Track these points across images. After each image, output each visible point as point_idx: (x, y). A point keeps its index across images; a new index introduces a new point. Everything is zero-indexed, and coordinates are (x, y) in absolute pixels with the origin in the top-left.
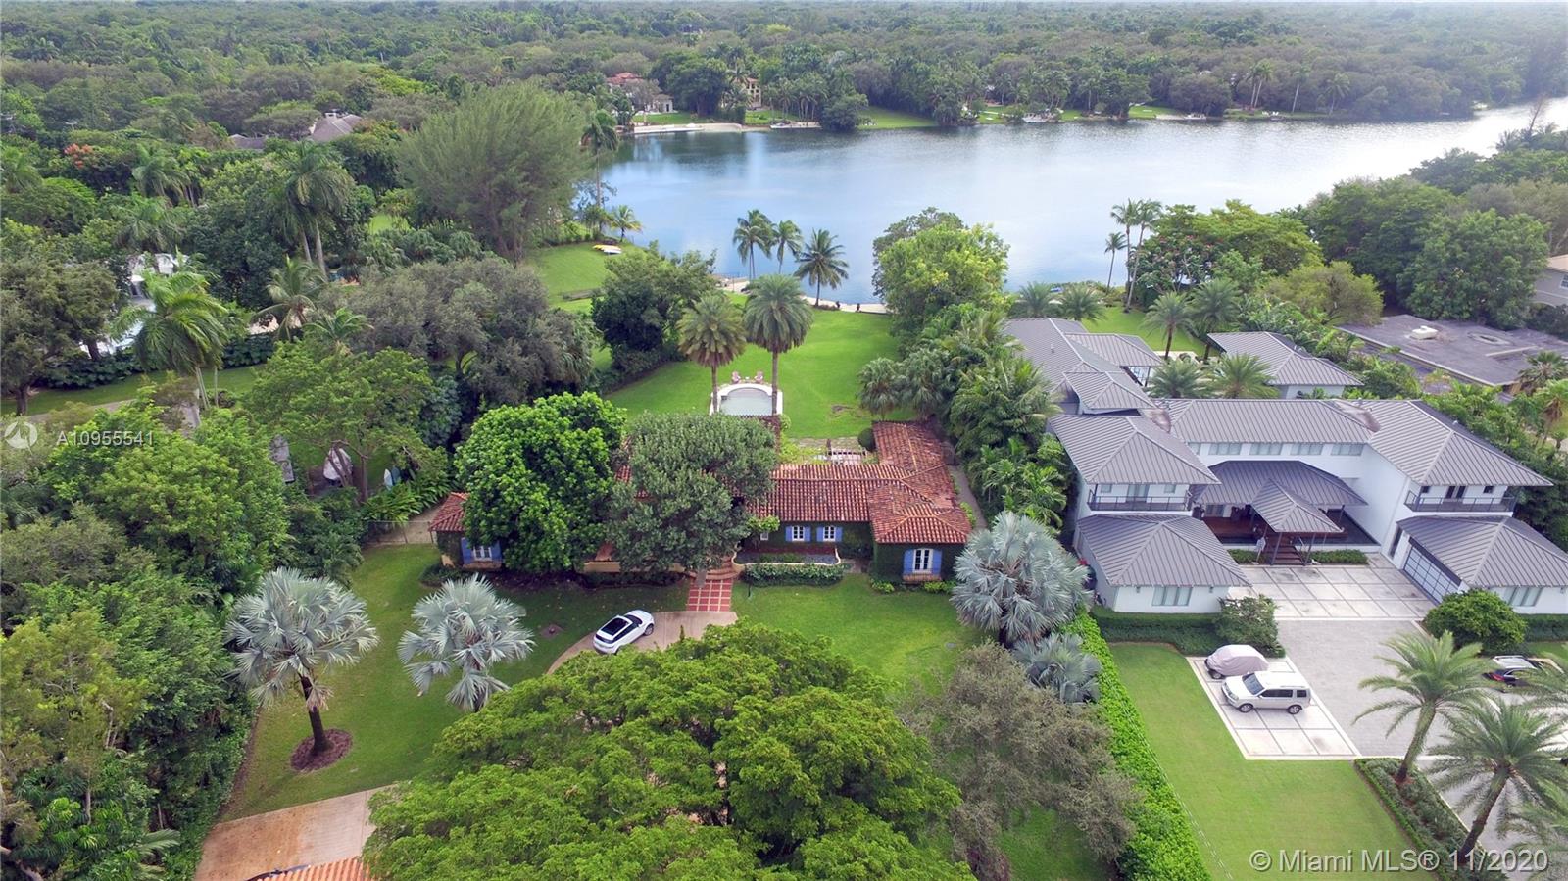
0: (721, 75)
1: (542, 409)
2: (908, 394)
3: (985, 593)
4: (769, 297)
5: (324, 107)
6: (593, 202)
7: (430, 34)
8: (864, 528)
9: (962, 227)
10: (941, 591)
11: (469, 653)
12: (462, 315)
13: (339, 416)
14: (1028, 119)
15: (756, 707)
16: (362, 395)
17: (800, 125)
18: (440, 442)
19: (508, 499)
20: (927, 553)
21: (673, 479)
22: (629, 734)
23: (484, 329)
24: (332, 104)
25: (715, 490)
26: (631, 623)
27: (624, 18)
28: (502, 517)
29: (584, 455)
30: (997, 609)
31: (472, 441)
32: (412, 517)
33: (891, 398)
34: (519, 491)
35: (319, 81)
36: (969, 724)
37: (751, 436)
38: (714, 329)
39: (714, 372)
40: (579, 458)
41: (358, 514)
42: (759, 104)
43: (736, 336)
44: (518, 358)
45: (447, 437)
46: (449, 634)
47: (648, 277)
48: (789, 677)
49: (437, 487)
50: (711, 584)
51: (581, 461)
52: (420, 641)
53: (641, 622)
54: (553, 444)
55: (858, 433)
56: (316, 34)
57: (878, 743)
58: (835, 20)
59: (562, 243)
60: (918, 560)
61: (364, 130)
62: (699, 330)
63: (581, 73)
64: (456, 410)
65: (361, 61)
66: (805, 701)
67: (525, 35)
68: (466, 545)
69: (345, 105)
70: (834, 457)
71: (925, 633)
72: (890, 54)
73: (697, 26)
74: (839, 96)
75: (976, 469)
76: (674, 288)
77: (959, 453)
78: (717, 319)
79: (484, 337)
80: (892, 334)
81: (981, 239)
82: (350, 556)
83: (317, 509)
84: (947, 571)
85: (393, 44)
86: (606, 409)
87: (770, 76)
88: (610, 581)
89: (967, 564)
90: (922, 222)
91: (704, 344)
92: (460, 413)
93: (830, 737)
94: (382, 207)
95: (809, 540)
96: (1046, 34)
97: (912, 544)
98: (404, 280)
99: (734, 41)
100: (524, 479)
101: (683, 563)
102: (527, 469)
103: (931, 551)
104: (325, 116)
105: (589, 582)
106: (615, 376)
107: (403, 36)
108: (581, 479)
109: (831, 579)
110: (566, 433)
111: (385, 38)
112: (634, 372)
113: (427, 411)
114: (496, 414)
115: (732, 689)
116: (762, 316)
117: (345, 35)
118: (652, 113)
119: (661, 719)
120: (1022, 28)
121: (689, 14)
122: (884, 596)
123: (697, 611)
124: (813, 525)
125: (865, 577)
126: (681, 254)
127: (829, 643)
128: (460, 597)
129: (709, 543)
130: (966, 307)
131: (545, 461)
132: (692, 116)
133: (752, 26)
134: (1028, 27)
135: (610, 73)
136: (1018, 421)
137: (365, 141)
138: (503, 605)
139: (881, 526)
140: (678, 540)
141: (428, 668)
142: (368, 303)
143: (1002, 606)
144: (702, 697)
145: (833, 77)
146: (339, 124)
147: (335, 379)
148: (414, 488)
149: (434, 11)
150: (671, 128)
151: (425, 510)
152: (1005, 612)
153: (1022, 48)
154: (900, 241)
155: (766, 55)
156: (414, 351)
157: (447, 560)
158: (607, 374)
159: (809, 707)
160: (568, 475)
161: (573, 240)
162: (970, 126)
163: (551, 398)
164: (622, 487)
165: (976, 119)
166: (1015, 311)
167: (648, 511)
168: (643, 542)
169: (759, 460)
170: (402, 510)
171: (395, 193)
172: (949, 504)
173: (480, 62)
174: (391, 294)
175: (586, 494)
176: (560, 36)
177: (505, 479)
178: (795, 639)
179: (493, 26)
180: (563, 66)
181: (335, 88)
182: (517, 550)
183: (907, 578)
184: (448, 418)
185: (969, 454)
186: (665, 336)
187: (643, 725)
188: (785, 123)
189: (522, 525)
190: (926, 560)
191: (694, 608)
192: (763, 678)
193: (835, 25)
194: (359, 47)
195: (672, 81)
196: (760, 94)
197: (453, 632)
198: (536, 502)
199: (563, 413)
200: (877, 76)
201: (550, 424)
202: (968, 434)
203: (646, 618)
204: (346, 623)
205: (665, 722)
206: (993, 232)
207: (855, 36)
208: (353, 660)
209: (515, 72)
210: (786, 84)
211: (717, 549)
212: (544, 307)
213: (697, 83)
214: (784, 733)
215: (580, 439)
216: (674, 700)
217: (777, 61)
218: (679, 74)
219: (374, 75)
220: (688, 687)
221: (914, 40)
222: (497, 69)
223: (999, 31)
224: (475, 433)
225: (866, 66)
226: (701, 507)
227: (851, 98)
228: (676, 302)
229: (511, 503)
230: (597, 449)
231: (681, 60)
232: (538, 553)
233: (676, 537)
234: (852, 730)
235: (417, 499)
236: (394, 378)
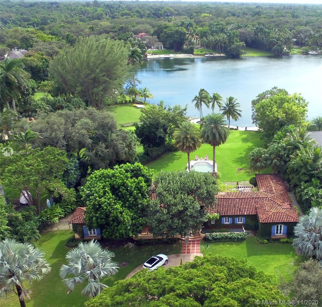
0: (184, 34)
1: (118, 170)
2: (269, 162)
3: (307, 241)
4: (211, 123)
5: (11, 46)
6: (131, 86)
7: (56, 17)
8: (255, 217)
9: (288, 95)
10: (287, 242)
11: (91, 272)
12: (80, 132)
13: (28, 175)
14: (310, 53)
15: (221, 286)
16: (38, 166)
17: (217, 55)
18: (71, 186)
19: (105, 207)
20: (281, 227)
21: (175, 198)
22: (168, 299)
23: (90, 138)
24: (14, 45)
25: (193, 202)
26: (158, 259)
27: (140, 10)
28: (103, 216)
29: (137, 189)
30: (312, 247)
31: (88, 183)
32: (60, 218)
33: (263, 164)
34: (109, 204)
35: (8, 36)
36: (305, 292)
37: (207, 180)
38: (189, 136)
39: (188, 155)
40: (135, 190)
41: (37, 218)
42: (199, 46)
43: (197, 140)
44: (104, 150)
45: (75, 184)
46: (82, 265)
47: (158, 116)
48: (232, 275)
49: (71, 205)
50: (191, 242)
51: (135, 191)
52: (69, 269)
53: (163, 259)
54: (124, 184)
55: (249, 179)
56: (5, 16)
57: (273, 299)
58: (230, 12)
59: (119, 104)
60: (277, 230)
61: (30, 56)
62: (182, 137)
63: (123, 32)
64: (78, 173)
65: (26, 28)
66: (241, 283)
67: (98, 17)
68: (86, 228)
69: (20, 46)
70: (240, 189)
71: (281, 259)
72: (254, 26)
73: (172, 14)
74: (233, 43)
75: (299, 192)
76: (170, 121)
77: (292, 186)
78: (189, 132)
79: (90, 141)
80: (261, 139)
81: (296, 99)
82: (35, 235)
83: (19, 215)
84: (290, 233)
85: (40, 20)
86: (145, 170)
87: (203, 35)
88: (148, 242)
89: (299, 230)
90: (271, 93)
91: (184, 143)
92: (80, 174)
93: (253, 297)
94: (39, 88)
95: (232, 223)
96: (316, 18)
97: (275, 223)
98: (54, 117)
99: (187, 21)
100: (111, 199)
101: (180, 233)
102: (113, 195)
103: (283, 226)
104: (12, 50)
105: (140, 244)
106: (145, 158)
107: (44, 17)
108: (136, 199)
109: (242, 238)
110: (129, 179)
111: (36, 18)
112: (154, 156)
113: (67, 172)
114: (98, 173)
115: (210, 280)
116: (208, 131)
117: (19, 16)
118: (154, 50)
119: (181, 293)
120: (306, 16)
121: (168, 9)
122: (264, 245)
123: (186, 254)
124: (233, 217)
125: (256, 238)
126: (172, 107)
127: (246, 261)
128: (86, 249)
129: (191, 225)
130: (291, 127)
131: (120, 192)
132: (171, 51)
133: (195, 14)
134: (309, 15)
135: (136, 33)
136: (316, 172)
137: (31, 60)
138: (105, 252)
139: (262, 216)
140: (178, 223)
141: (73, 280)
142: (39, 127)
143: (314, 246)
144: (198, 283)
145: (230, 35)
146: (18, 54)
147: (26, 159)
148: (61, 207)
149: (58, 7)
150: (163, 56)
151: (66, 216)
152: (315, 248)
153: (307, 24)
154: (263, 101)
155: (202, 26)
156: (60, 147)
157: (77, 236)
158: (142, 157)
159: (243, 286)
160: (130, 197)
161: (124, 102)
162: (287, 55)
163: (121, 165)
164: (153, 201)
165: (289, 52)
166: (311, 129)
167: (165, 211)
168: (163, 224)
169: (211, 189)
170: (56, 216)
171: (46, 82)
172: (289, 206)
173: (79, 28)
174: (48, 124)
175: (138, 205)
176: (113, 17)
177: (103, 199)
178: (233, 260)
179: (83, 13)
180: (115, 30)
181: (15, 38)
182: (108, 230)
183: (273, 237)
184: (75, 176)
185: (296, 186)
186: (166, 141)
187: (173, 295)
188: (211, 54)
189: (111, 219)
190: (281, 229)
191: (185, 253)
192: (222, 275)
193: (230, 14)
194: (25, 21)
195: (163, 36)
196: (200, 42)
197: (84, 264)
198: (117, 209)
199: (127, 171)
200: (249, 35)
201: (122, 176)
202: (295, 177)
203: (165, 257)
204: (37, 262)
205: (183, 294)
206: (301, 96)
207: (239, 18)
208: (40, 277)
209: (95, 32)
210: (211, 38)
211: (195, 227)
212: (115, 128)
213: (174, 37)
214: (234, 296)
215: (135, 182)
216: (186, 285)
217: (206, 28)
218: (166, 34)
219: (33, 33)
220: (192, 279)
221: (263, 21)
222: (87, 30)
223: (297, 17)
224: (89, 181)
225: (244, 31)
226: (187, 209)
227: (238, 44)
228: (171, 126)
229: (106, 209)
230: (142, 186)
231: (166, 27)
232: (118, 231)
233: (177, 222)
234: (262, 294)
235: (62, 211)
236: (52, 159)
